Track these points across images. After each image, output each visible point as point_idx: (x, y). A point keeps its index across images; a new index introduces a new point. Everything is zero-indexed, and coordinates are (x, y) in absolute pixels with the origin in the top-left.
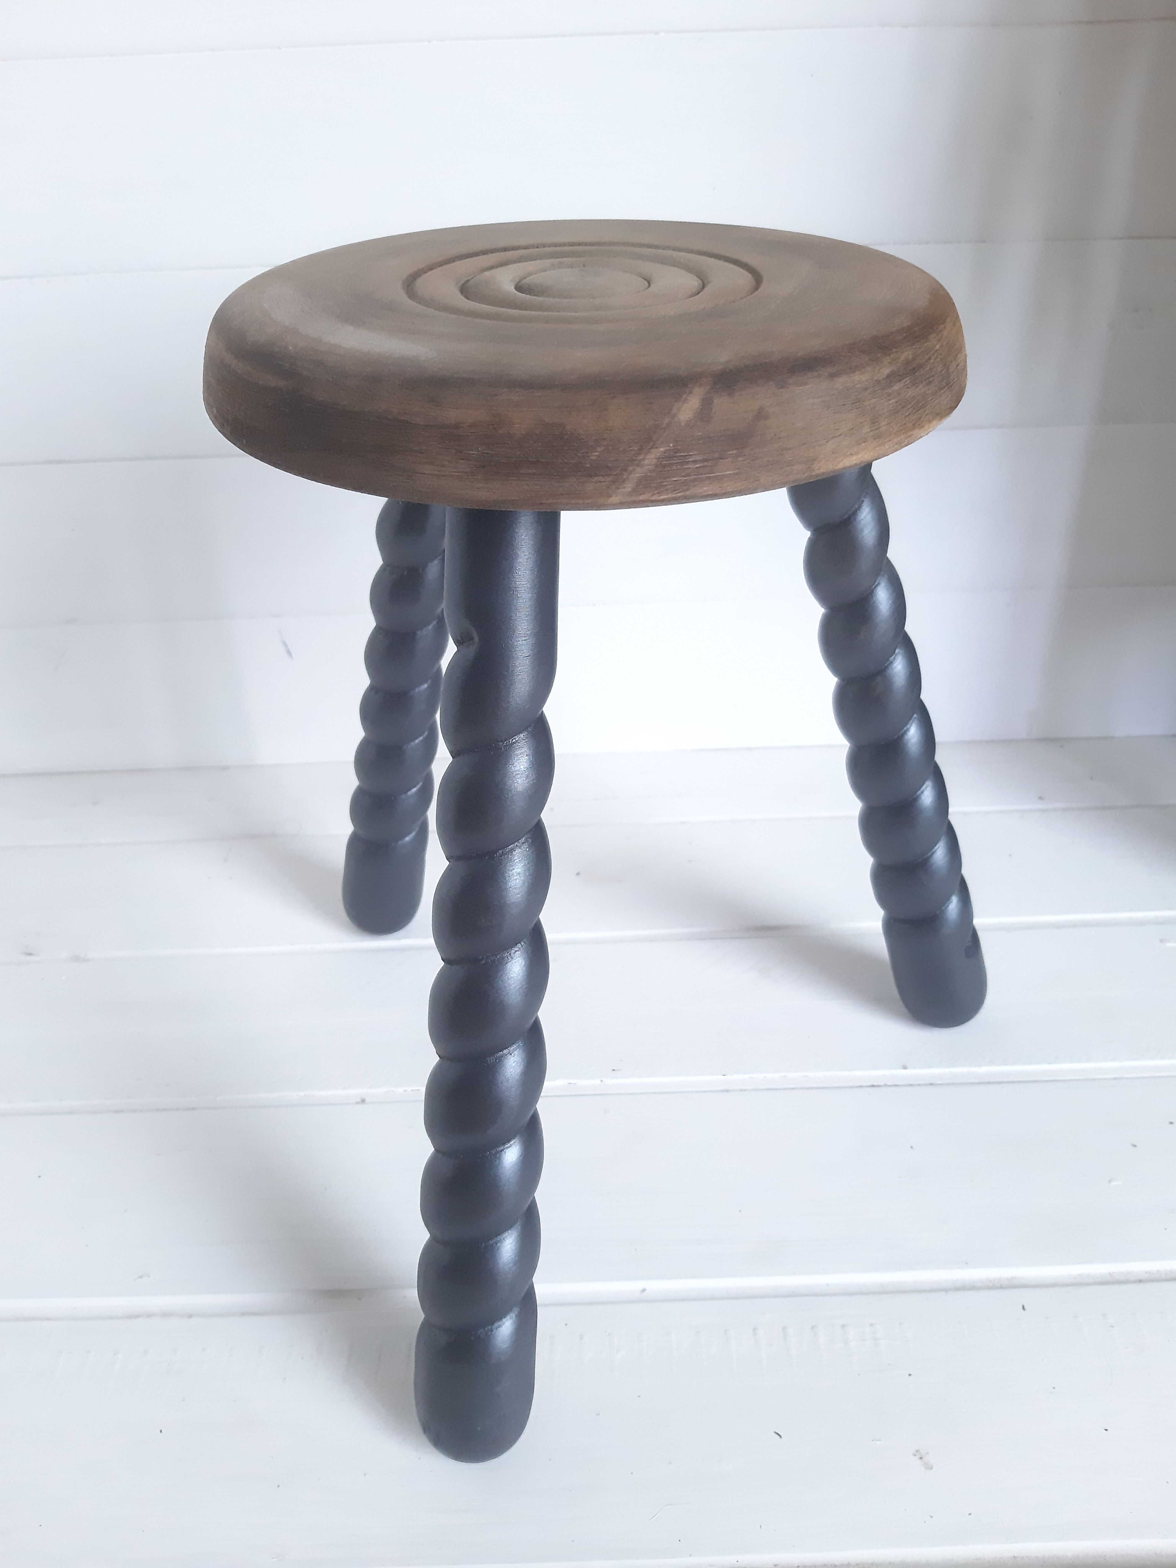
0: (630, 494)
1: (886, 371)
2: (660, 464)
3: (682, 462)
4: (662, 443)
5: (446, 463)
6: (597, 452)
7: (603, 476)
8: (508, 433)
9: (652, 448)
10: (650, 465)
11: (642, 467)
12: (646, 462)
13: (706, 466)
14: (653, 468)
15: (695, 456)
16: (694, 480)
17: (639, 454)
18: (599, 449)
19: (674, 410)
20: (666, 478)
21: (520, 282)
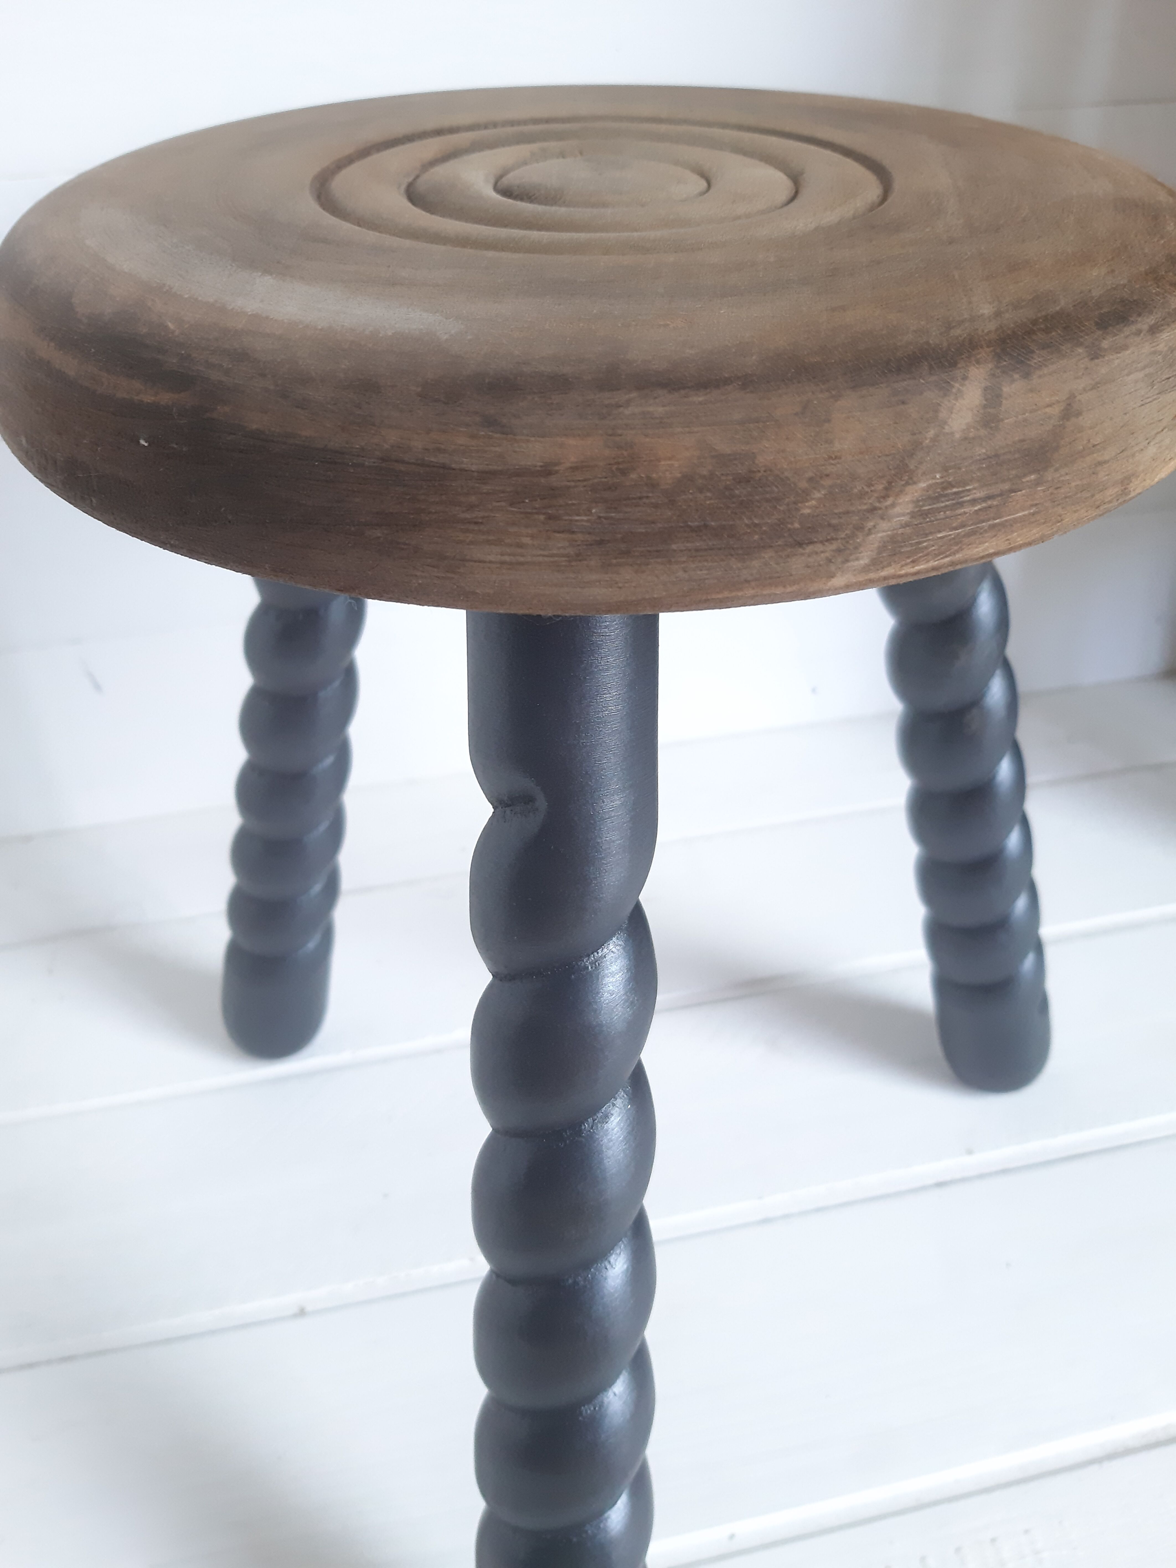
0: (866, 569)
2: (919, 511)
3: (954, 504)
4: (924, 474)
5: (526, 540)
6: (813, 499)
7: (821, 542)
8: (648, 478)
9: (907, 484)
10: (904, 515)
11: (889, 521)
12: (898, 510)
13: (990, 507)
14: (908, 519)
15: (975, 491)
16: (973, 533)
17: (885, 497)
18: (817, 495)
19: (943, 414)
20: (927, 535)
21: (499, 183)
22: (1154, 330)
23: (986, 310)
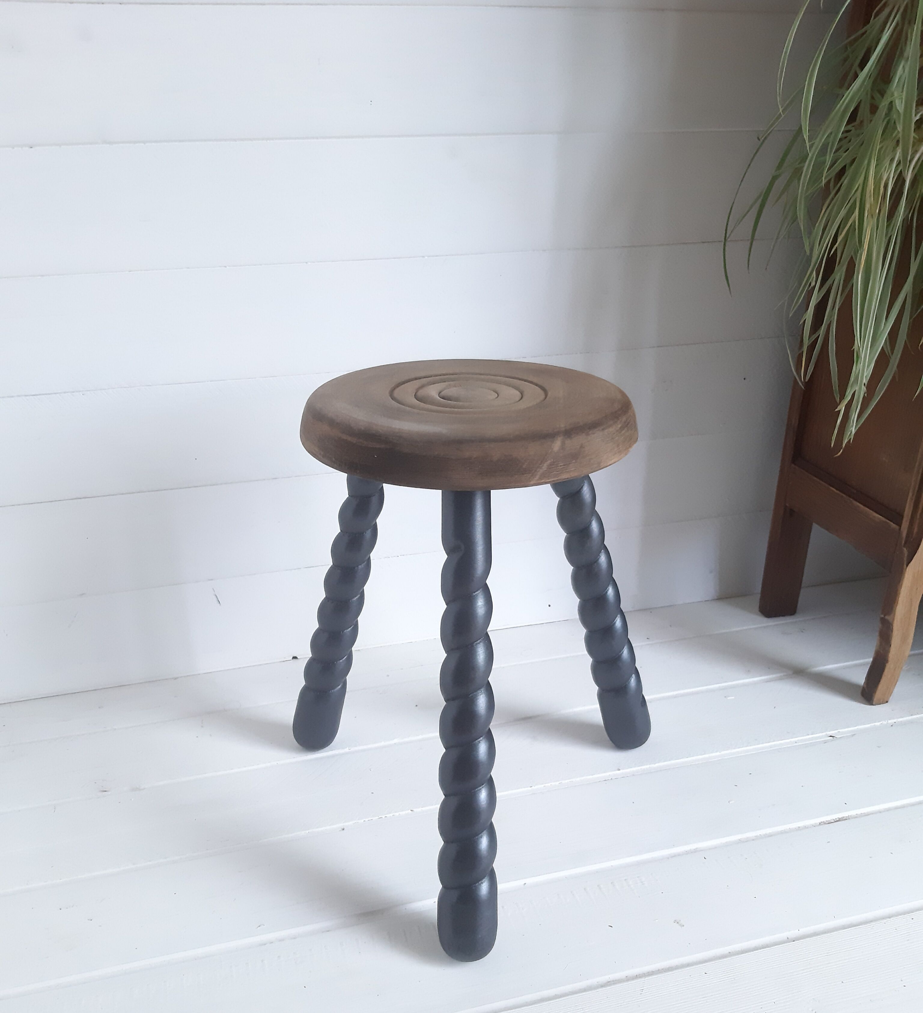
0: (538, 480)
1: (619, 426)
2: (549, 468)
3: (556, 466)
4: (549, 459)
7: (528, 474)
8: (491, 460)
9: (545, 461)
10: (545, 468)
12: (543, 467)
13: (565, 467)
15: (561, 464)
16: (561, 473)
17: (541, 464)
18: (526, 463)
19: (552, 447)
20: (551, 473)
21: (440, 394)
22: (603, 430)
23: (562, 426)
